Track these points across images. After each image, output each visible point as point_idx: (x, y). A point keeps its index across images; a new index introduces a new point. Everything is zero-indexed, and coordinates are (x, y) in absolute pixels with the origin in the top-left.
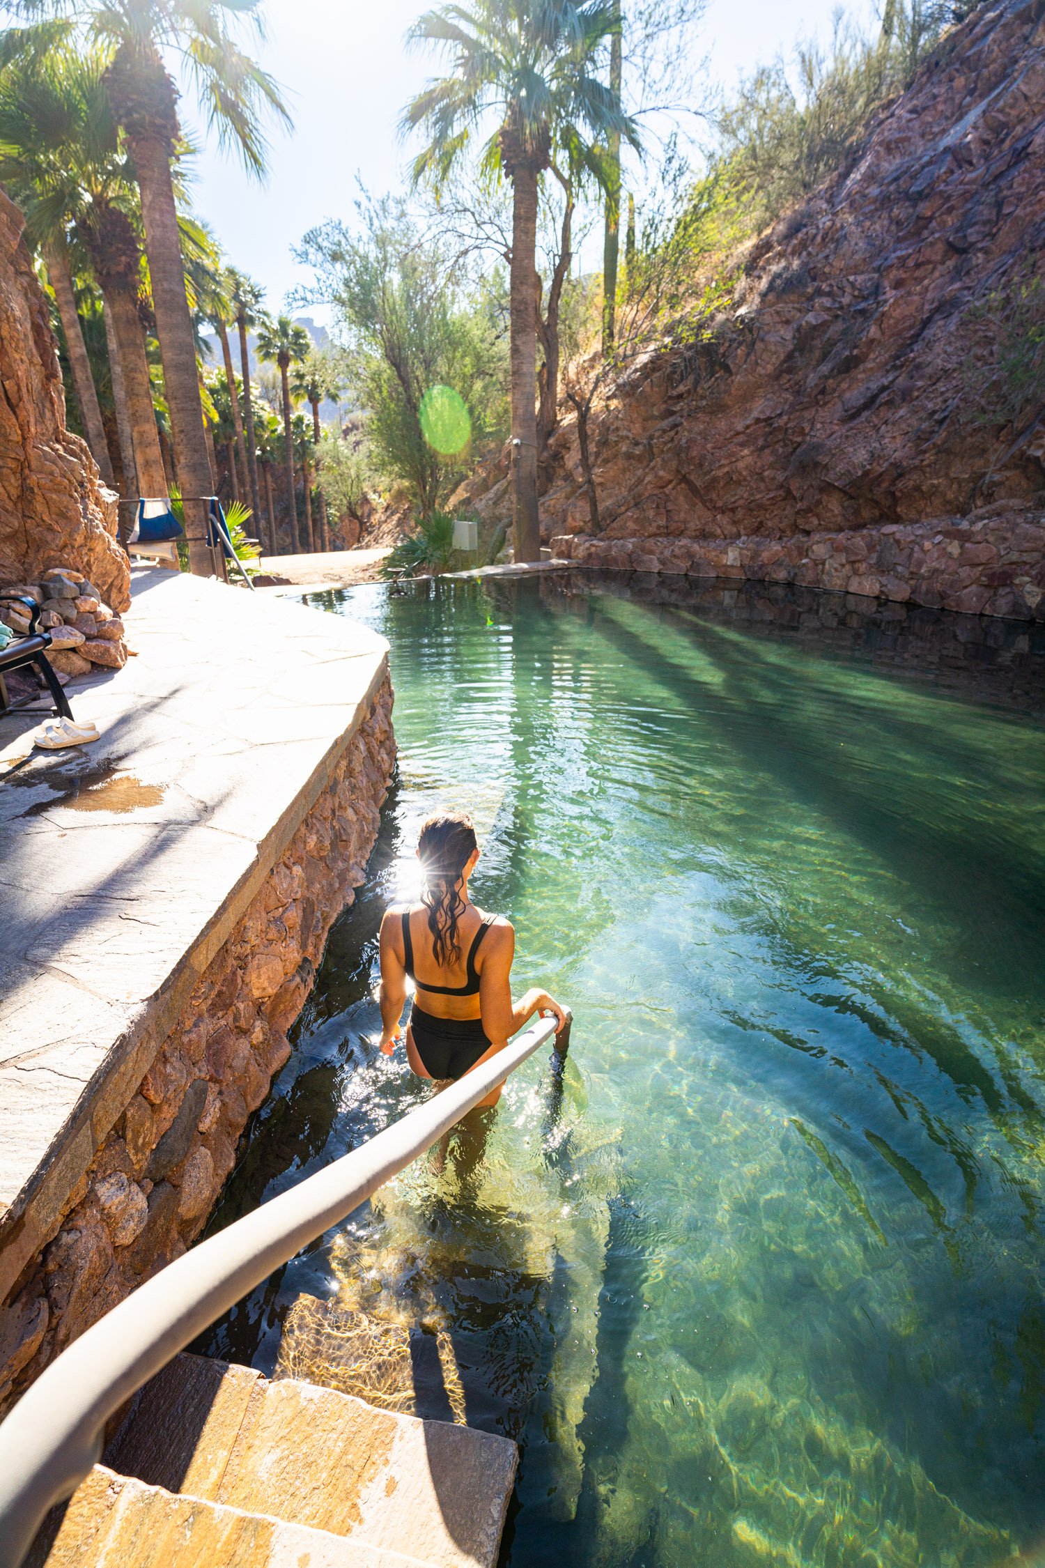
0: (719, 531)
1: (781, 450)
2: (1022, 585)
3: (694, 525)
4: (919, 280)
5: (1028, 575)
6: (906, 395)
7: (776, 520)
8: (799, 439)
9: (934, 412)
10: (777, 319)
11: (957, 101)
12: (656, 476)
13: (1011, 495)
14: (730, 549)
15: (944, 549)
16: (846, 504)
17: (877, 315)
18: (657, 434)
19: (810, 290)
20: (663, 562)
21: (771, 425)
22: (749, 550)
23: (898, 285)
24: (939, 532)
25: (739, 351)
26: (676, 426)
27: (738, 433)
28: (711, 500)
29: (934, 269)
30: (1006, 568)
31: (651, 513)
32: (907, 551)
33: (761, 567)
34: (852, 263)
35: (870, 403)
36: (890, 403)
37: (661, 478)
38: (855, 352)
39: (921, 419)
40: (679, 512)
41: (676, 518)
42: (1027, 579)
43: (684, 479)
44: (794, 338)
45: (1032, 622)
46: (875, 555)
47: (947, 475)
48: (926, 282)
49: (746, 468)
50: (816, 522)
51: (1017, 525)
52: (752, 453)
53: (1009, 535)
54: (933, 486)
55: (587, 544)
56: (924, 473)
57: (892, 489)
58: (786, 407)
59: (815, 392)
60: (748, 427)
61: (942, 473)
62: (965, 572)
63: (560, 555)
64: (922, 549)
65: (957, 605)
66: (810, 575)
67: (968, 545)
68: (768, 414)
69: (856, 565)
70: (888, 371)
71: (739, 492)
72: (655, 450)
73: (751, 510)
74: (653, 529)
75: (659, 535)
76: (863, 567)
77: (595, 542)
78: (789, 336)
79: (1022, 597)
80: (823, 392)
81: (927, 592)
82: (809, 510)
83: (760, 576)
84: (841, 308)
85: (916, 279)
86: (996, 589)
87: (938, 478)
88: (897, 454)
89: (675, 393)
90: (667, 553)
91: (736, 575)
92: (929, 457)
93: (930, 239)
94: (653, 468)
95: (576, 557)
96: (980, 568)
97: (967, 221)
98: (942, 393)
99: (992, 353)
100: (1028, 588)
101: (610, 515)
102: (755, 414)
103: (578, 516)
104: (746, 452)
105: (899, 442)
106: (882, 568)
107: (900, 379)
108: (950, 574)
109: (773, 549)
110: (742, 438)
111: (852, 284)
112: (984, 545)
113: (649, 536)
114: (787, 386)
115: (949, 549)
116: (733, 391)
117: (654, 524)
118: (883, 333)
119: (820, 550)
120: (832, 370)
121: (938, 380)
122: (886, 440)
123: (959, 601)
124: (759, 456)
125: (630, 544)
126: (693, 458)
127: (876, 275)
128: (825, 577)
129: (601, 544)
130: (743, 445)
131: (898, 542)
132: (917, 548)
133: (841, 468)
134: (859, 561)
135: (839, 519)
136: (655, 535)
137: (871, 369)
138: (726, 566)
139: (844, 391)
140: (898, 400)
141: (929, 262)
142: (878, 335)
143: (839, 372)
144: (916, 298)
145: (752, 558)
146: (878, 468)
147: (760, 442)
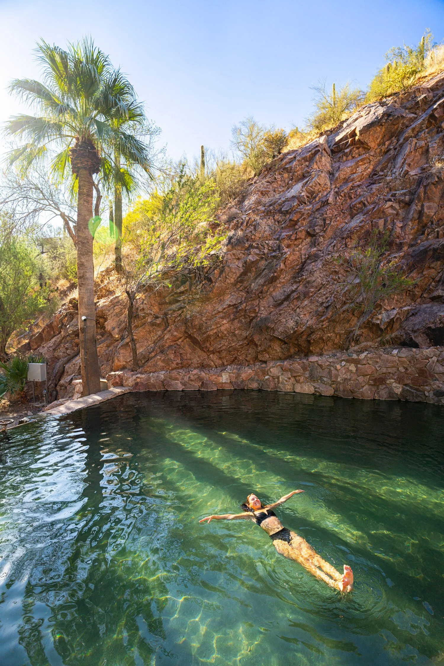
0: (212, 363)
1: (243, 320)
2: (390, 384)
3: (196, 361)
4: (297, 246)
5: (393, 379)
6: (306, 295)
7: (244, 356)
8: (253, 315)
9: (323, 303)
10: (234, 257)
11: (286, 182)
12: (172, 335)
13: (367, 341)
14: (223, 374)
15: (348, 368)
16: (283, 346)
17: (283, 259)
18: (170, 312)
19: (247, 245)
20: (184, 384)
21: (237, 308)
22: (233, 373)
23: (288, 246)
24: (343, 360)
25: (216, 271)
26: (181, 308)
27: (219, 312)
28: (206, 347)
29: (302, 241)
30: (381, 376)
31: (172, 356)
32: (327, 370)
33: (243, 381)
34: (265, 236)
35: (287, 298)
36: (298, 298)
37: (175, 336)
38: (275, 274)
39: (317, 306)
40: (187, 354)
41: (185, 358)
42: (393, 381)
43: (190, 337)
44: (243, 266)
45: (399, 400)
46: (307, 373)
47: (334, 331)
48: (300, 246)
49: (226, 330)
50: (268, 356)
51: (381, 355)
52: (228, 322)
53: (378, 360)
54: (328, 337)
55: (134, 377)
56: (324, 331)
57: (309, 339)
58: (243, 299)
59: (257, 292)
60: (224, 309)
61: (332, 331)
62: (361, 379)
63: (116, 385)
64: (336, 369)
65: (362, 396)
66: (272, 385)
67: (359, 366)
68: (234, 302)
69: (298, 378)
70: (292, 284)
71: (222, 342)
72: (170, 321)
73: (230, 352)
74: (174, 365)
75: (178, 368)
76: (302, 379)
77: (139, 375)
78: (240, 265)
79: (392, 389)
80: (261, 292)
81: (344, 391)
82: (265, 350)
83: (242, 387)
84: (264, 254)
85: (295, 245)
86: (378, 386)
87: (330, 333)
88: (309, 323)
89: (178, 291)
90: (186, 379)
91: (228, 387)
92: (326, 324)
93: (300, 229)
94: (169, 331)
95: (128, 385)
96: (368, 377)
97: (312, 225)
98: (325, 295)
99: (339, 278)
100: (394, 385)
101: (144, 358)
102: (228, 302)
103: (121, 359)
104: (225, 321)
105: (308, 317)
106: (312, 378)
107: (300, 288)
108: (354, 380)
109: (247, 372)
110: (221, 315)
111: (267, 244)
112: (367, 365)
113: (173, 369)
114: (241, 288)
115: (350, 368)
116: (214, 291)
117: (175, 363)
118: (286, 267)
119: (275, 371)
120: (265, 282)
121: (321, 288)
122: (302, 316)
123: (362, 394)
124: (232, 324)
125: (162, 375)
126: (196, 325)
127: (278, 242)
128: (280, 385)
129: (143, 376)
130: (222, 318)
131: (321, 366)
132: (332, 368)
133: (281, 329)
134: (299, 376)
135: (280, 354)
136: (176, 368)
137: (283, 282)
138: (223, 383)
139: (272, 292)
140: (302, 297)
141: (300, 238)
142: (284, 268)
143: (269, 283)
144: (297, 253)
145: (236, 378)
146: (300, 329)
147: (232, 316)
